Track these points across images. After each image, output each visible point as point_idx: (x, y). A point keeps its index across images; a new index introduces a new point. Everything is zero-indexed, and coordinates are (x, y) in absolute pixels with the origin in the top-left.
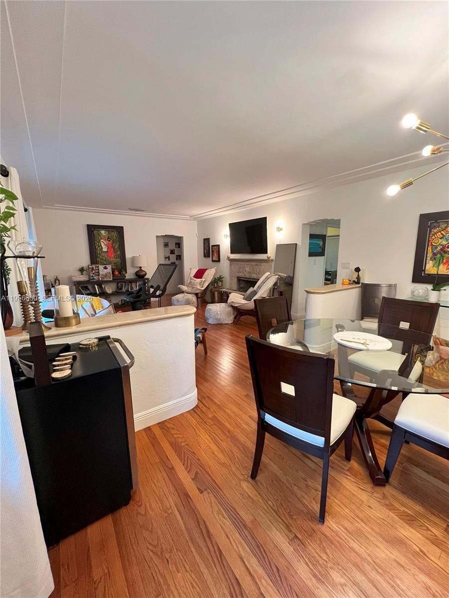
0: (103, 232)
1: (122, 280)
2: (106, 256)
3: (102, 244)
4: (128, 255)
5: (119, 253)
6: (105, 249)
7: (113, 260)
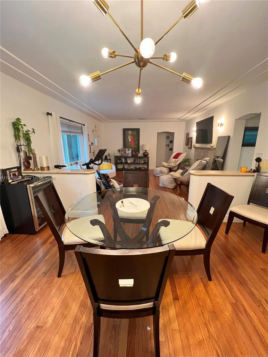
0: (130, 132)
1: (136, 157)
2: (130, 144)
3: (129, 138)
4: (141, 144)
5: (136, 142)
6: (130, 141)
7: (133, 146)
